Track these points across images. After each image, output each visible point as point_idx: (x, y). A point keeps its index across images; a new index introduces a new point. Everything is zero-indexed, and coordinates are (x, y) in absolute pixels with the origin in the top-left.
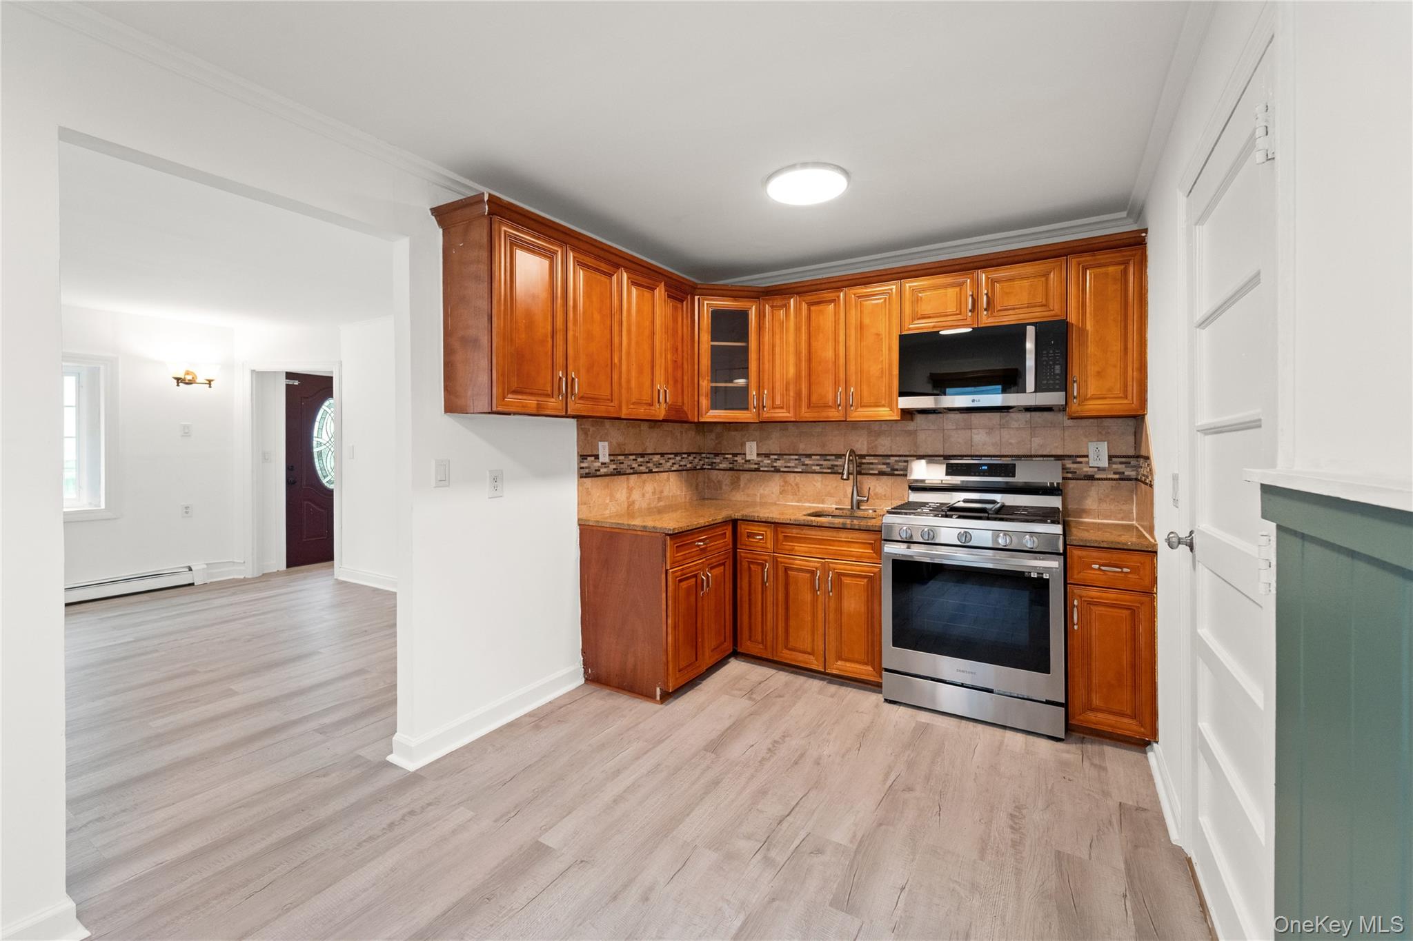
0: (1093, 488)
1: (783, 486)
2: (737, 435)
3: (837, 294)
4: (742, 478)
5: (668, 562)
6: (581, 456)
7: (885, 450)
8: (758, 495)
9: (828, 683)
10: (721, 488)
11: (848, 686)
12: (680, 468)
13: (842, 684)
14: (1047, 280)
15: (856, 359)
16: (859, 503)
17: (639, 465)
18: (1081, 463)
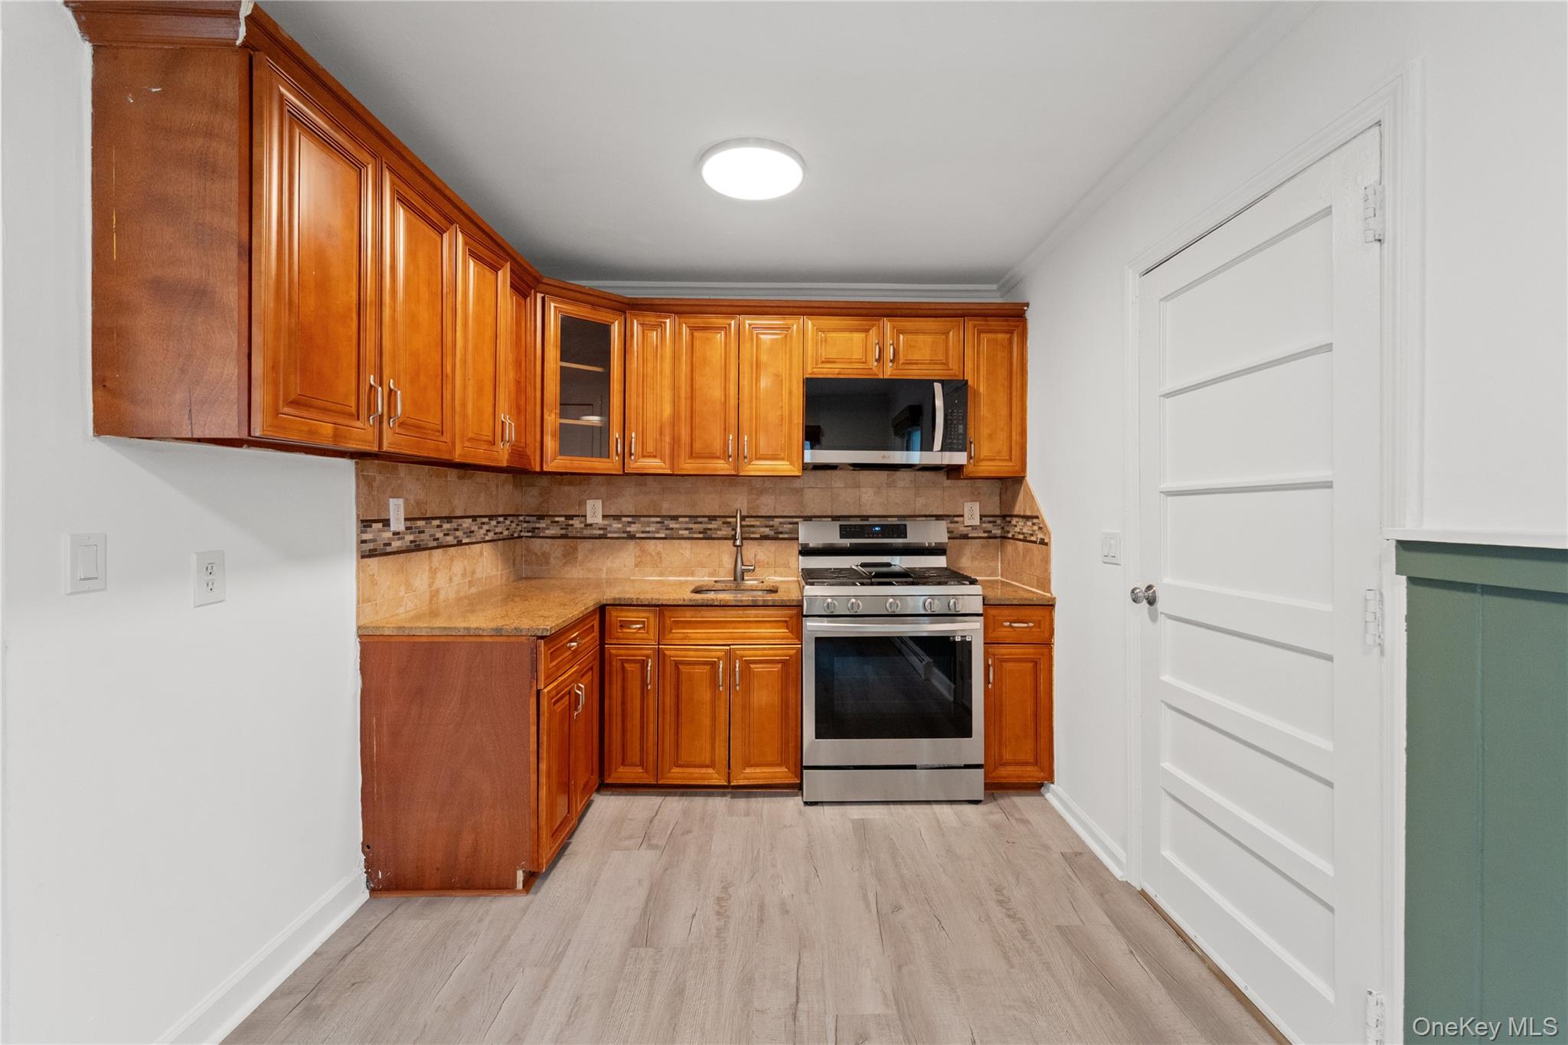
0: (967, 547)
1: (639, 556)
2: (573, 491)
3: (728, 321)
4: (579, 548)
5: (542, 678)
6: (362, 521)
7: (768, 510)
8: (604, 569)
9: (732, 797)
10: (547, 563)
11: (756, 795)
12: (496, 537)
13: (748, 796)
14: (947, 337)
15: (751, 401)
16: (743, 572)
17: (445, 535)
18: (957, 522)
